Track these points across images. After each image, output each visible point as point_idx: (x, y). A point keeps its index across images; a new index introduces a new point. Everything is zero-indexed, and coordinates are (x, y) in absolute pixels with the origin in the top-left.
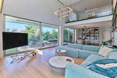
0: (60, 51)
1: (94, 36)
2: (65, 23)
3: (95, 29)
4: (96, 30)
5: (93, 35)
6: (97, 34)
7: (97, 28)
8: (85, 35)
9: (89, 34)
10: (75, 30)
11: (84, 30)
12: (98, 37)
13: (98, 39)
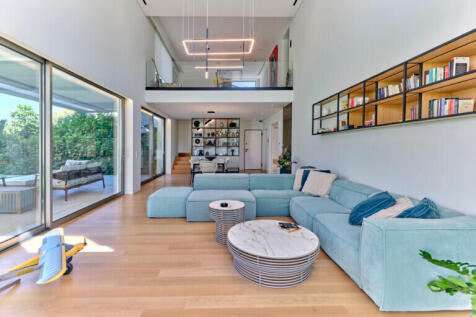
0: (226, 205)
1: (227, 145)
2: (148, 89)
3: (230, 122)
4: (233, 125)
5: (225, 140)
6: (235, 140)
7: (235, 121)
8: (201, 139)
9: (212, 140)
10: (169, 121)
11: (197, 124)
12: (236, 149)
13: (236, 153)
